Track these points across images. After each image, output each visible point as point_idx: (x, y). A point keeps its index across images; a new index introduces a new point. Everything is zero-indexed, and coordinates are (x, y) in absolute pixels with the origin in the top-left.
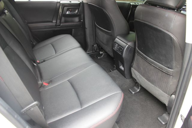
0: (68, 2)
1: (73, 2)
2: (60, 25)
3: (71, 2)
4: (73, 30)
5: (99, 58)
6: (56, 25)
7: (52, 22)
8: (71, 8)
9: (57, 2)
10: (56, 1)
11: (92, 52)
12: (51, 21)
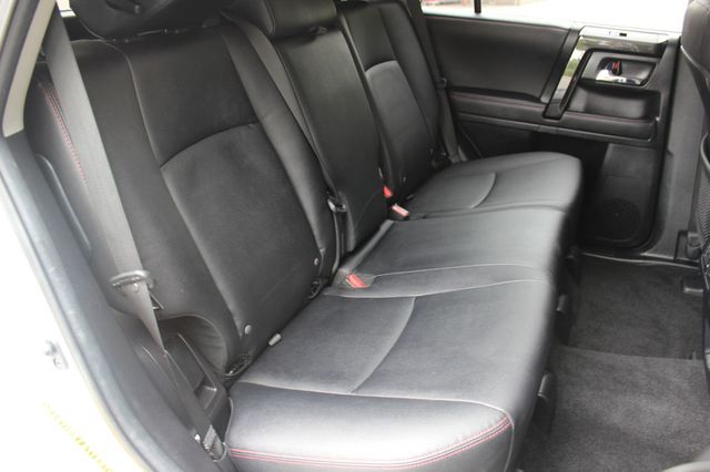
0: (615, 35)
1: (632, 37)
2: (558, 118)
3: (625, 35)
4: (611, 146)
5: (687, 290)
6: (544, 115)
7: (537, 100)
8: (621, 60)
9: (570, 31)
10: (567, 25)
11: (672, 258)
12: (537, 95)
